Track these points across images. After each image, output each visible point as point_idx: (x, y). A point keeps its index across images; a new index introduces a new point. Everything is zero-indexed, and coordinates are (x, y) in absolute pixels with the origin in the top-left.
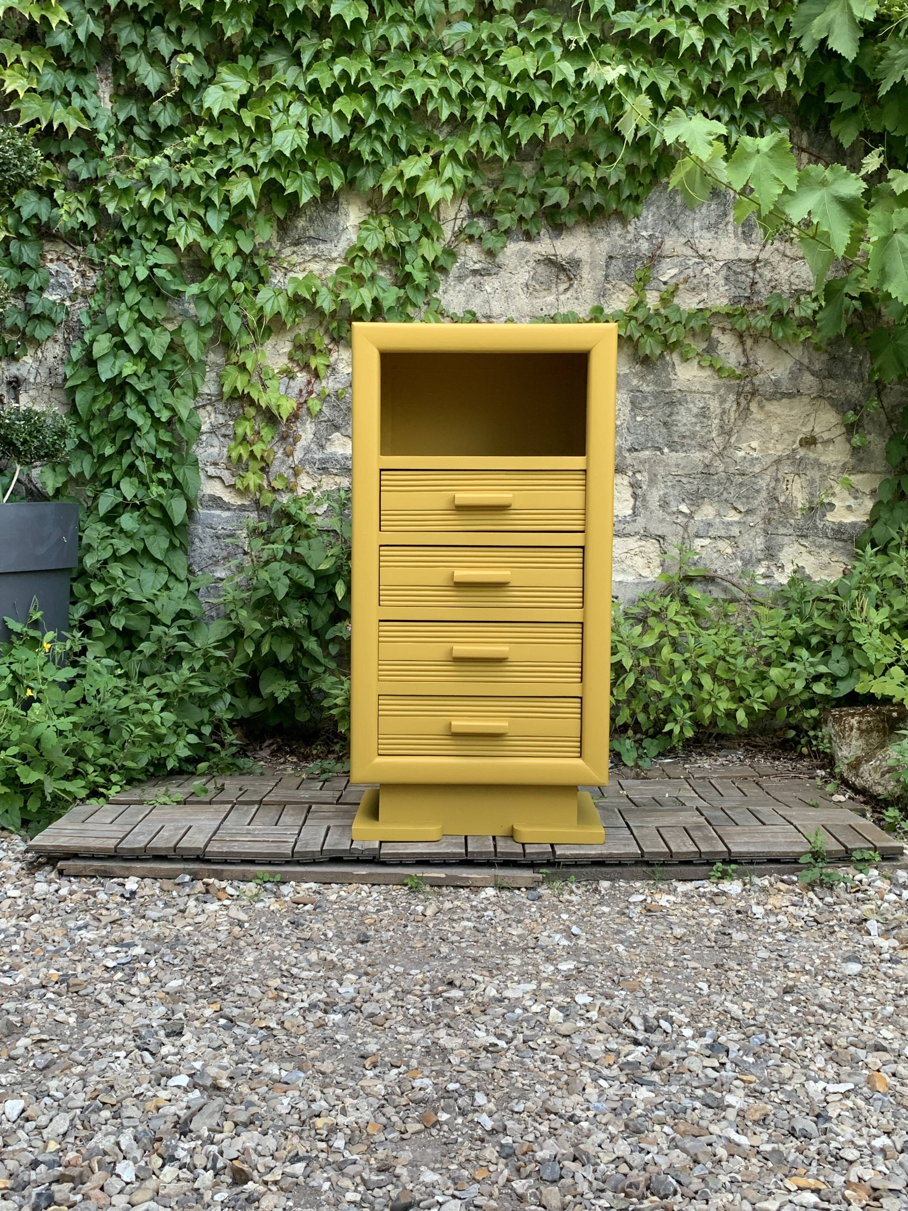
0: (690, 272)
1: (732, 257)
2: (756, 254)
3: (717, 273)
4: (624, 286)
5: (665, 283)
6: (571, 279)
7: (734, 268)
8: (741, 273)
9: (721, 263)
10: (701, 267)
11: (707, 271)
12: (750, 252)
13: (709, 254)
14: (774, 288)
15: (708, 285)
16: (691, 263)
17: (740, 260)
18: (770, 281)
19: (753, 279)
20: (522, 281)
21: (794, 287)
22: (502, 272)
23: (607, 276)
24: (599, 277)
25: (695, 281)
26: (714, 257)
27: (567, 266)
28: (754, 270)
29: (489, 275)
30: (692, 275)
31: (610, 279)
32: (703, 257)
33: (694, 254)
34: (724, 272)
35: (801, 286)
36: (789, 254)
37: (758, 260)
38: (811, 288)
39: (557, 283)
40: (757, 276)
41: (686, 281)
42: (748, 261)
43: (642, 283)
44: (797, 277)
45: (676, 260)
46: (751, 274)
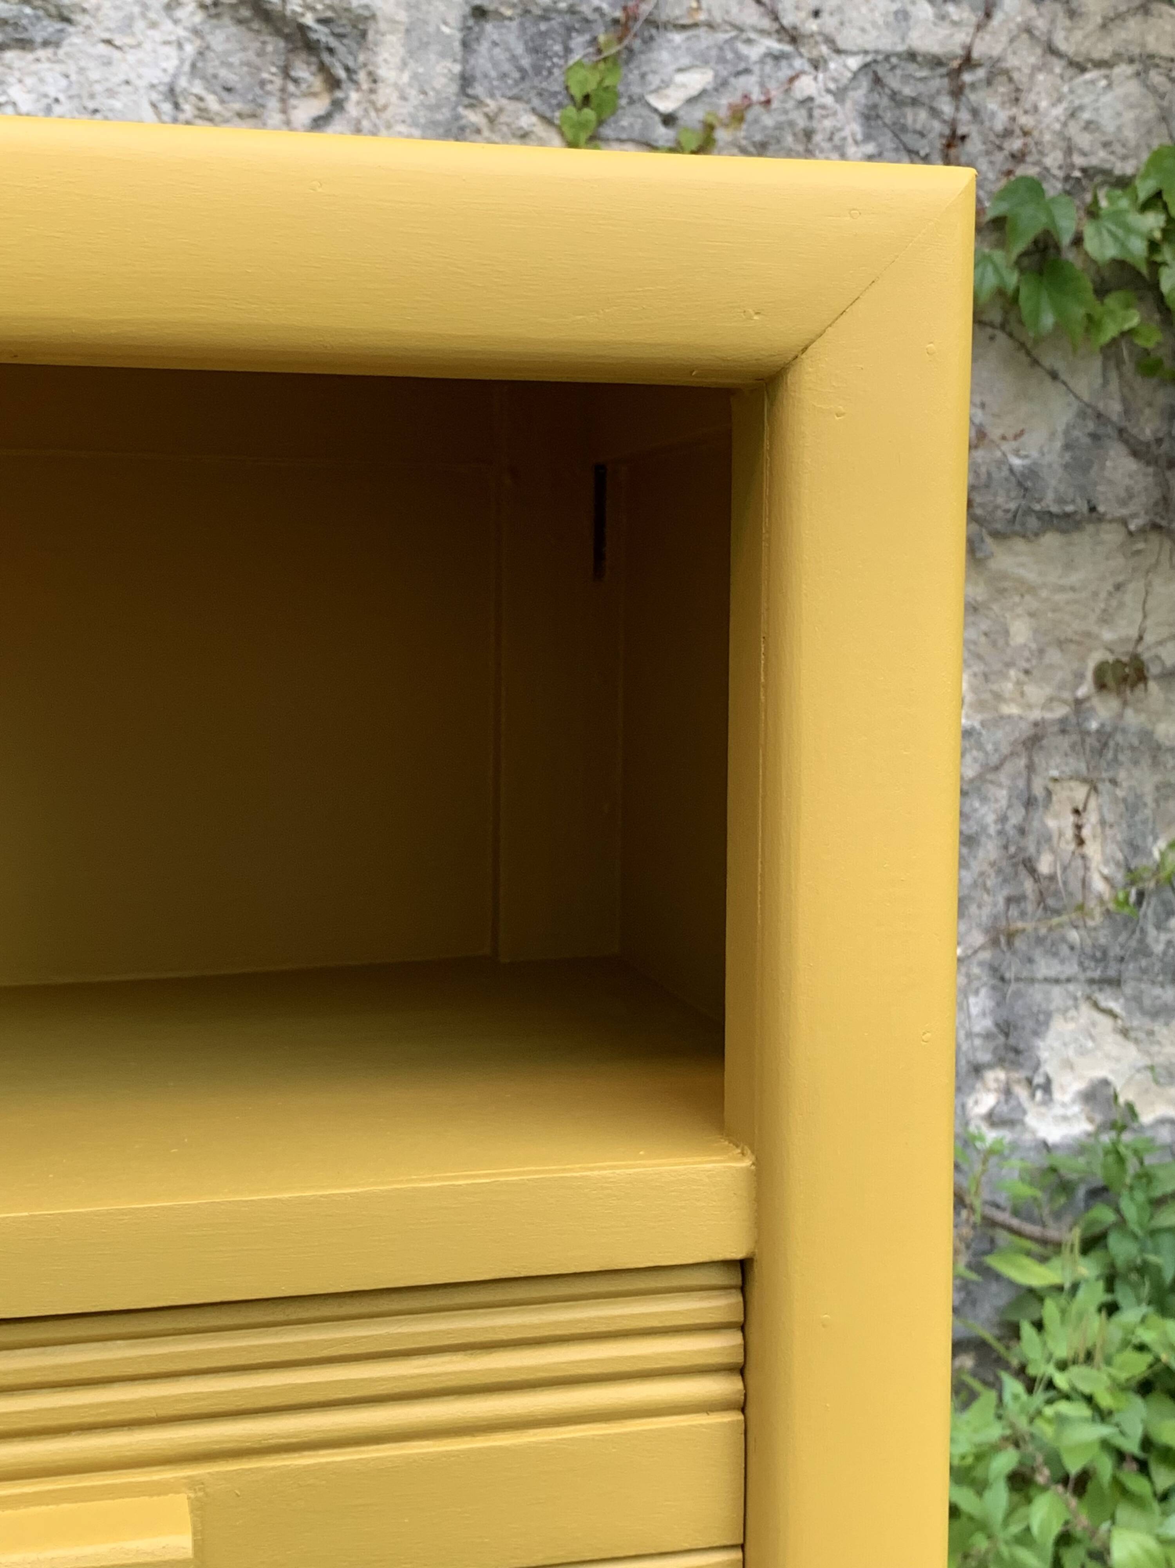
0: (750, 84)
1: (888, 42)
2: (962, 37)
3: (840, 94)
4: (527, 120)
5: (669, 120)
6: (334, 83)
7: (893, 81)
8: (915, 102)
9: (854, 63)
10: (785, 72)
11: (806, 86)
12: (943, 31)
13: (813, 26)
14: (1018, 157)
15: (808, 134)
16: (754, 53)
17: (912, 56)
18: (1007, 133)
19: (953, 125)
20: (155, 75)
21: (1079, 160)
22: (74, 39)
23: (466, 81)
24: (440, 82)
25: (768, 121)
26: (830, 41)
27: (321, 34)
28: (957, 92)
29: (25, 44)
30: (756, 96)
31: (478, 90)
32: (793, 37)
33: (766, 23)
34: (860, 94)
35: (1099, 158)
36: (1062, 45)
37: (968, 62)
38: (1128, 168)
39: (284, 97)
40: (964, 115)
41: (738, 115)
42: (936, 62)
43: (589, 114)
44: (1089, 126)
45: (705, 39)
46: (946, 106)
